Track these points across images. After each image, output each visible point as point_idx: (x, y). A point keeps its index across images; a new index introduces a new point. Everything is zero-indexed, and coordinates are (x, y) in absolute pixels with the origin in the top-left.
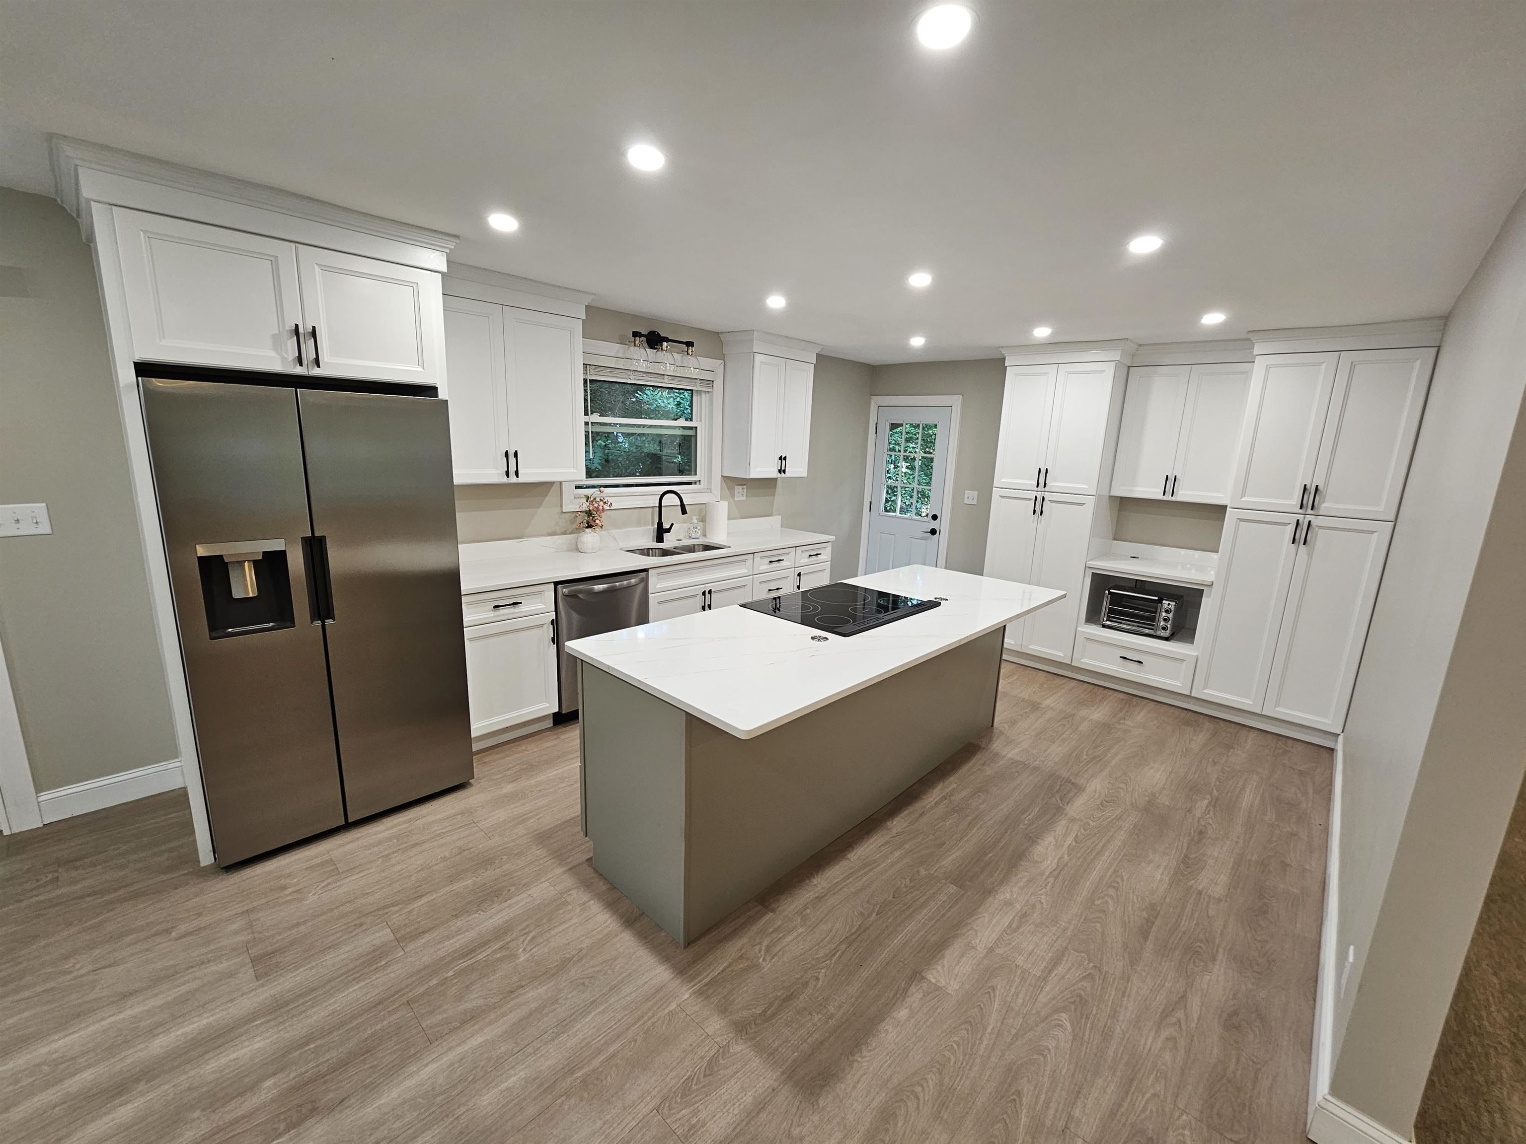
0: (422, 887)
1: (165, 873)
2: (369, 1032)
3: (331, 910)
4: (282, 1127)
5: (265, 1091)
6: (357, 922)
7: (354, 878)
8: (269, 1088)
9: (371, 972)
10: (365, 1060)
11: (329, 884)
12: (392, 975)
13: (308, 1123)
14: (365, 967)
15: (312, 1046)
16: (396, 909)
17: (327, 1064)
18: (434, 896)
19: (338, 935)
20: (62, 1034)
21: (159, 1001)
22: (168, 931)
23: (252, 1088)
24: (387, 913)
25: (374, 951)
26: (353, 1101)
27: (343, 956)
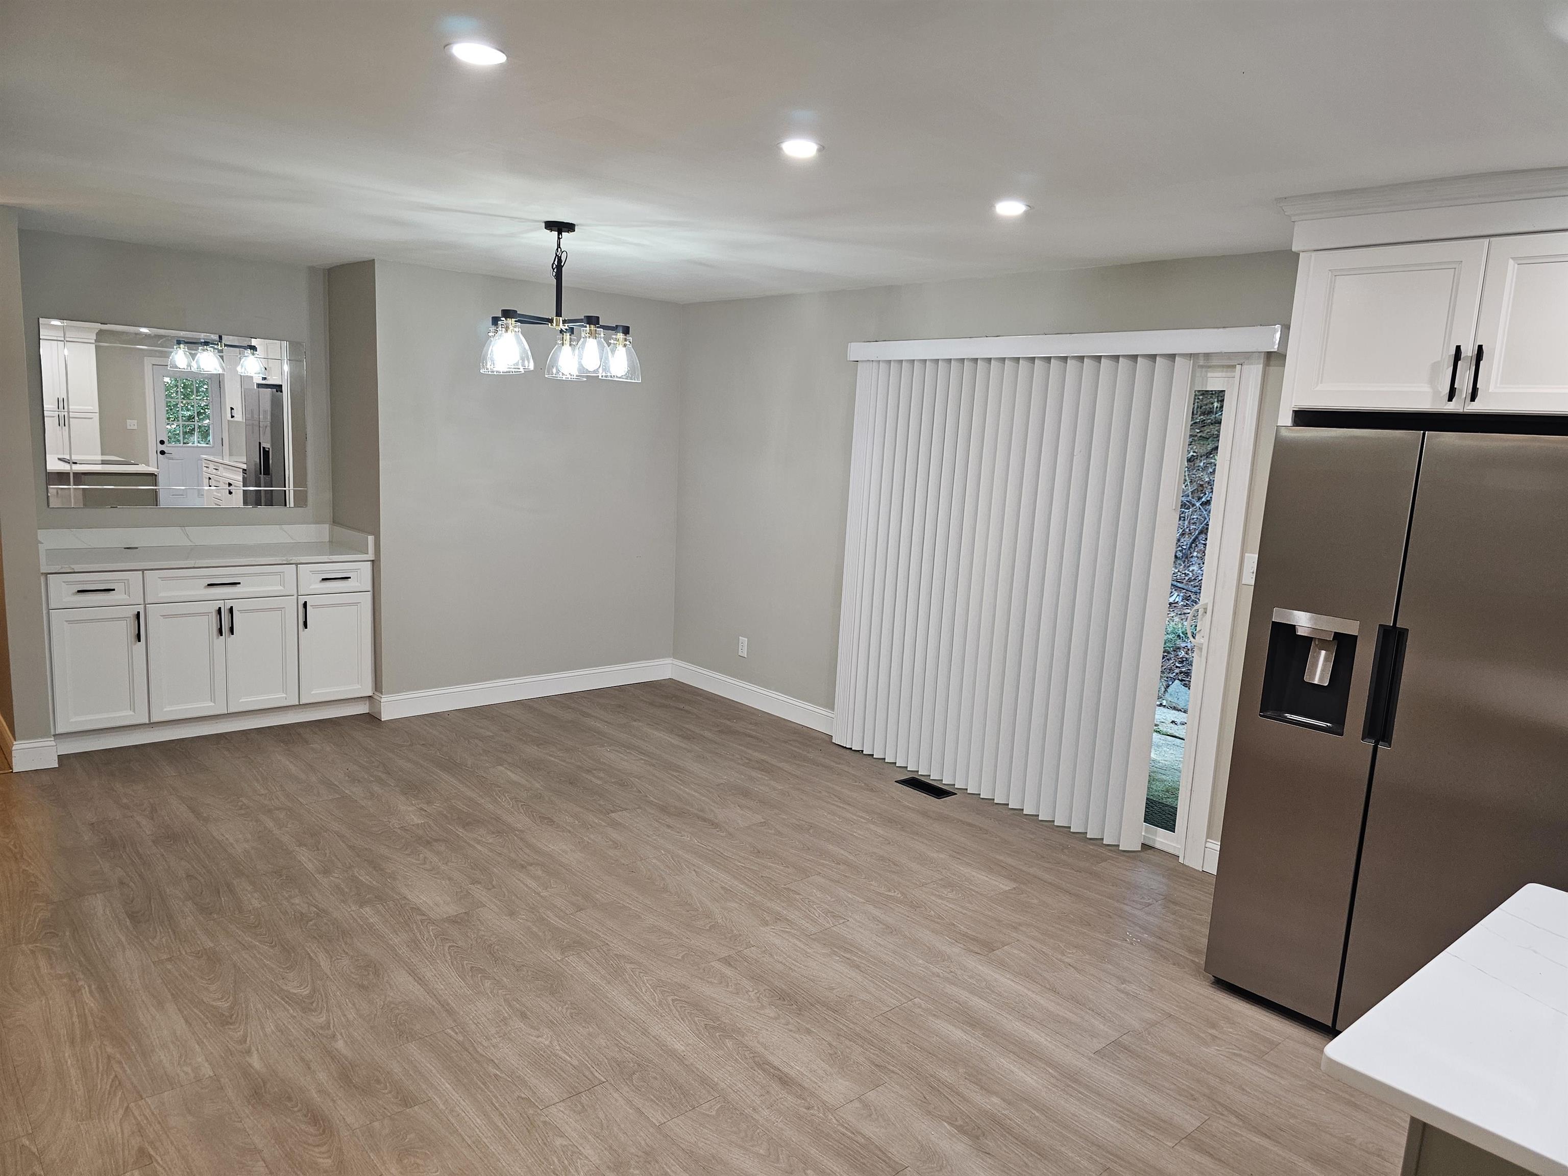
0: (1282, 1133)
1: (1190, 952)
2: (1063, 1149)
3: (1203, 1070)
4: (960, 1122)
5: (988, 1101)
6: (1197, 1095)
7: (1261, 1071)
8: (992, 1103)
9: (1136, 1127)
10: (1032, 1155)
11: (1240, 1056)
12: (1138, 1146)
13: (965, 1139)
14: (1139, 1121)
15: (1037, 1114)
16: (1234, 1120)
17: (1021, 1130)
18: (1275, 1149)
19: (1173, 1087)
20: (1012, 978)
21: (1052, 1007)
22: (1124, 981)
23: (990, 1092)
24: (1222, 1115)
25: (1164, 1122)
26: (990, 1161)
27: (1146, 1100)
